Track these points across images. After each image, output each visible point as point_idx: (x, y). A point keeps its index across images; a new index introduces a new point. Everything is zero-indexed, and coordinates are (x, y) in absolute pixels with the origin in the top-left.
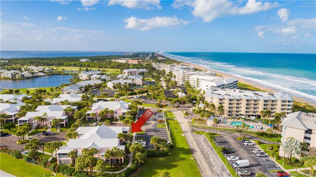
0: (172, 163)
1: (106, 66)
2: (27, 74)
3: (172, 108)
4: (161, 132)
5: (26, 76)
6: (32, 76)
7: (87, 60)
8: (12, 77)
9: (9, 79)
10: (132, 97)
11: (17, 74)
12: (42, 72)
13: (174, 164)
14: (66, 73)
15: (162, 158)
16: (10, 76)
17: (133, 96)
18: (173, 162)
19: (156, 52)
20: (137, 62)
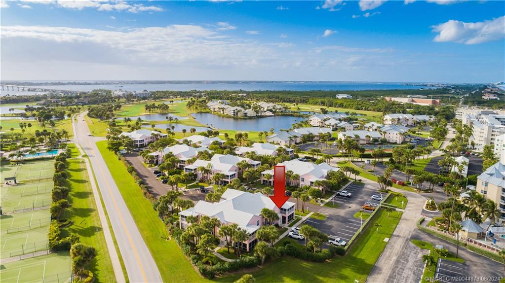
0: (318, 277)
1: (367, 106)
2: (250, 112)
3: (415, 190)
4: (351, 226)
5: (248, 115)
6: (255, 115)
7: (346, 97)
8: (234, 115)
9: (230, 117)
10: (361, 162)
11: (239, 111)
12: (271, 110)
13: (318, 279)
14: (302, 114)
15: (308, 263)
16: (232, 114)
17: (363, 160)
18: (320, 276)
19: (496, 84)
20: (431, 102)
